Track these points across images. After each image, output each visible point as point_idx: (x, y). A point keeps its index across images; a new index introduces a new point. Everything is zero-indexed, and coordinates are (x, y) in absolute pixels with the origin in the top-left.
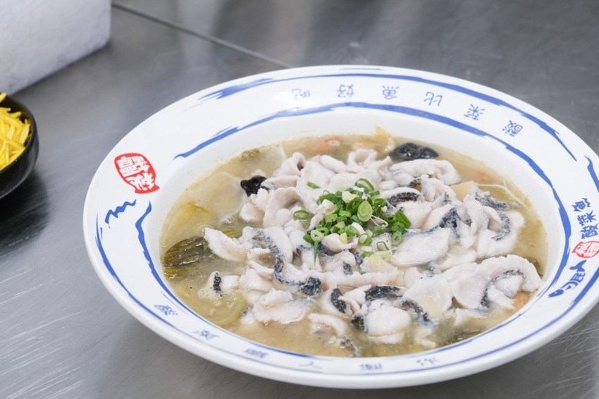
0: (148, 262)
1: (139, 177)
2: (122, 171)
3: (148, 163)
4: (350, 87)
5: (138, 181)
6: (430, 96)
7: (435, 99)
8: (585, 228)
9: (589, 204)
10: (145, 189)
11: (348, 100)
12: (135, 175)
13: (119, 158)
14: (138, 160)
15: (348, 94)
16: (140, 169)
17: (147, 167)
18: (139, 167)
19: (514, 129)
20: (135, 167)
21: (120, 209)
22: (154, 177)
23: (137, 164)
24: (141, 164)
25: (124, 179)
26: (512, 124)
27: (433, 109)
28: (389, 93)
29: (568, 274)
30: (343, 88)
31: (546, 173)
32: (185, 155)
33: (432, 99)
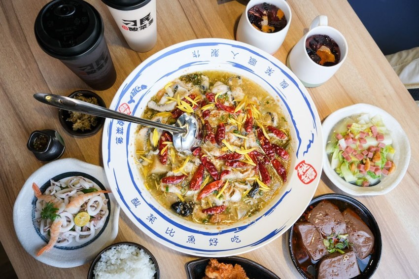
0: (294, 119)
1: (304, 171)
2: (312, 170)
3: (302, 181)
4: (211, 244)
5: (305, 168)
6: (172, 234)
7: (169, 232)
8: (122, 125)
9: (116, 139)
10: (301, 165)
11: (212, 237)
12: (307, 170)
13: (315, 176)
14: (307, 180)
15: (212, 240)
16: (305, 176)
17: (302, 179)
18: (306, 177)
19: (136, 202)
20: (308, 175)
21: (309, 146)
22: (298, 173)
23: (307, 177)
24: (306, 179)
25: (311, 166)
26: (136, 205)
27: (171, 226)
28: (192, 239)
29: (136, 98)
30: (215, 244)
31: (128, 169)
32: (287, 193)
33: (171, 232)
